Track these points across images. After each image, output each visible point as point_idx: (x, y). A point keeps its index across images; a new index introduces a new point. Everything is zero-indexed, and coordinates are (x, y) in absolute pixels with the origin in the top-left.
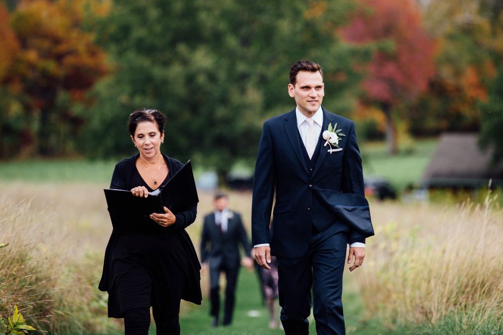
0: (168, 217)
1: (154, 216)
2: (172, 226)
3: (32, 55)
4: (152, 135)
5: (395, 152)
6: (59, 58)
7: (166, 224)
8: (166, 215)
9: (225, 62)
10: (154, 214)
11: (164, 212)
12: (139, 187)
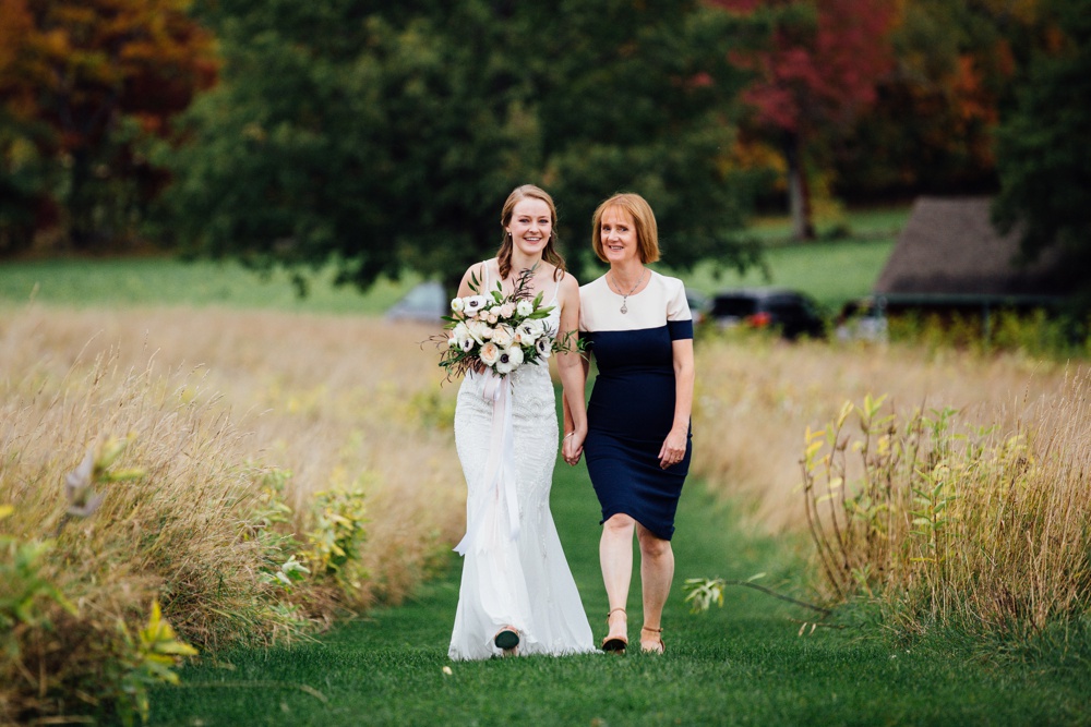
3: (57, 41)
5: (809, 235)
6: (112, 44)
9: (465, 53)
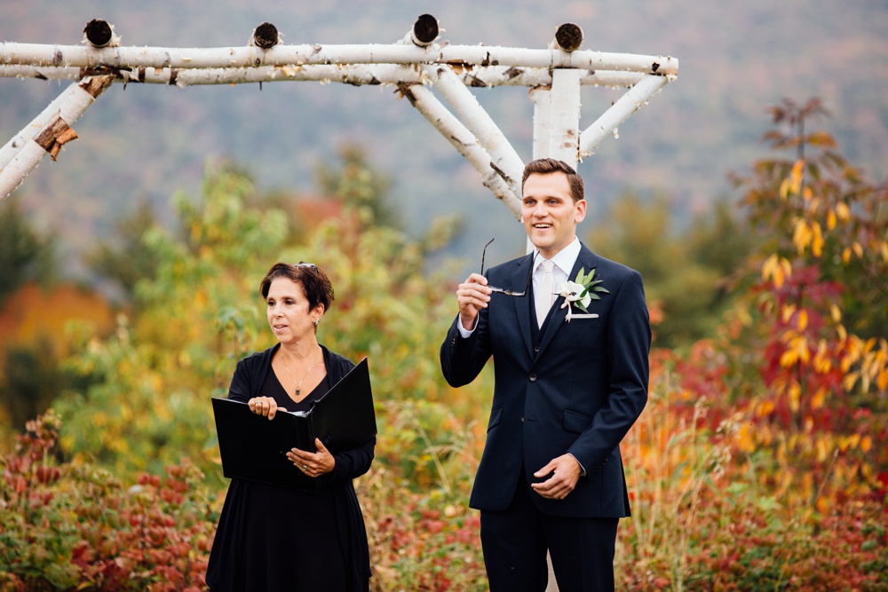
0: (322, 458)
1: (295, 454)
2: (326, 477)
4: (288, 301)
7: (315, 472)
8: (317, 456)
10: (293, 450)
11: (315, 450)
12: (264, 397)
